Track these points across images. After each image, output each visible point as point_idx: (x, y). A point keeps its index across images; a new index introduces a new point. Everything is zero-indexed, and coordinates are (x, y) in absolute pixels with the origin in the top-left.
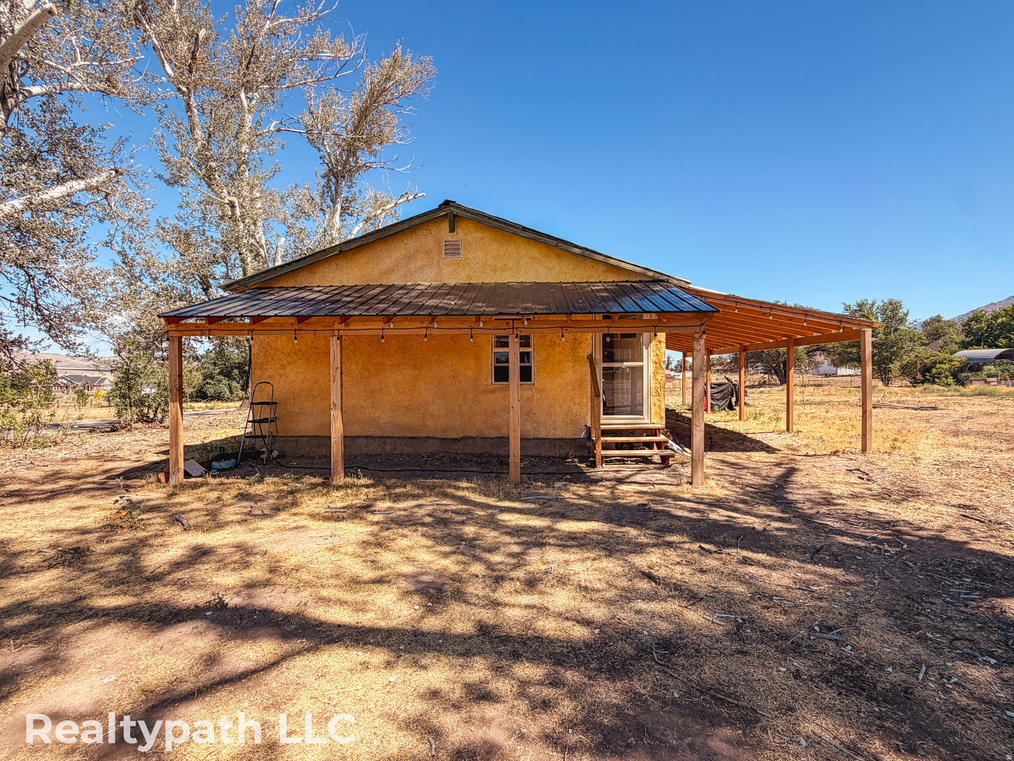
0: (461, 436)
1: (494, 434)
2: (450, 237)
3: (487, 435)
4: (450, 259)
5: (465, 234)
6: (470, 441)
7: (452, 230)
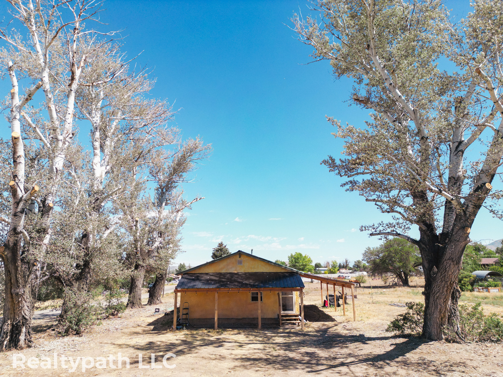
1: (254, 317)
2: (239, 259)
3: (250, 317)
4: (239, 265)
5: (243, 258)
6: (245, 319)
7: (240, 257)
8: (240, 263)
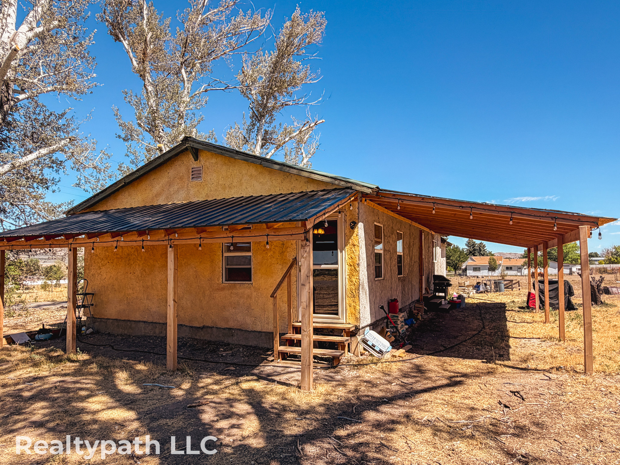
0: (201, 325)
1: (224, 326)
2: (195, 165)
3: (219, 326)
4: (196, 181)
5: (205, 161)
6: (209, 330)
7: (196, 159)
8: (196, 174)
